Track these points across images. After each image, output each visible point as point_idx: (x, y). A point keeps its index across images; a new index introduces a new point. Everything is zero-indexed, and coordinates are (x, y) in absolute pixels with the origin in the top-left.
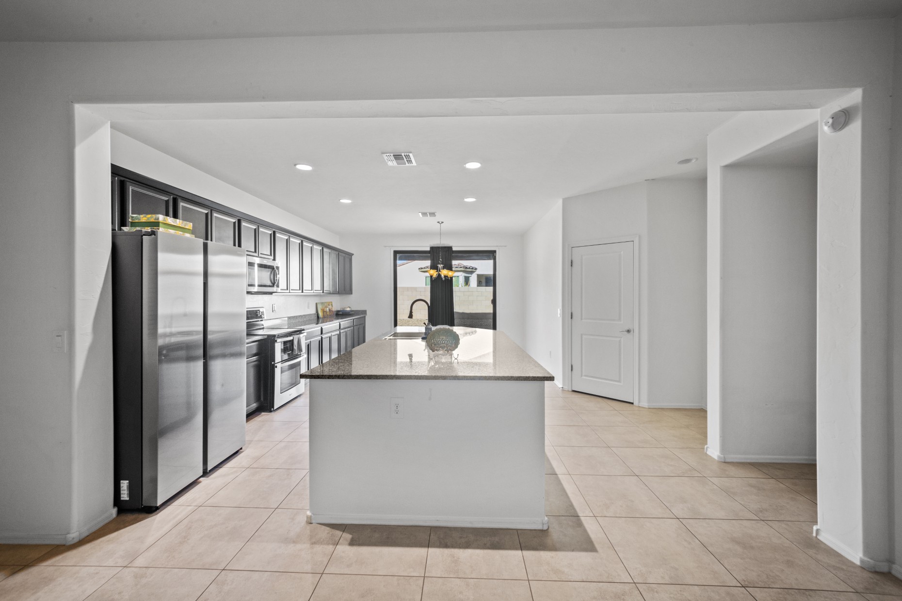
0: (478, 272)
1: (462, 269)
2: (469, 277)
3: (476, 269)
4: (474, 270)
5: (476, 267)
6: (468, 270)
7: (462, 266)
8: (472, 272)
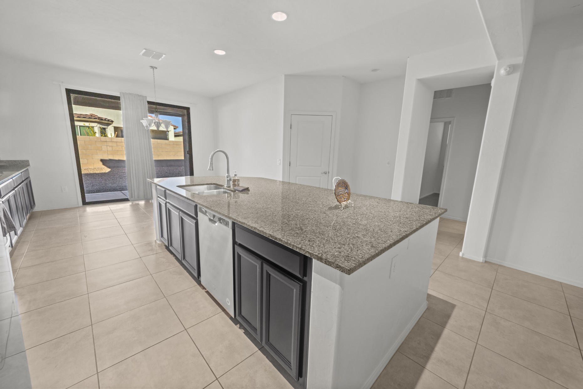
0: (114, 124)
1: (97, 120)
2: (104, 129)
3: (112, 122)
4: (110, 123)
5: (113, 120)
6: (104, 121)
7: (97, 117)
8: (108, 125)
